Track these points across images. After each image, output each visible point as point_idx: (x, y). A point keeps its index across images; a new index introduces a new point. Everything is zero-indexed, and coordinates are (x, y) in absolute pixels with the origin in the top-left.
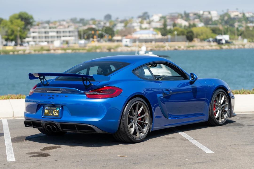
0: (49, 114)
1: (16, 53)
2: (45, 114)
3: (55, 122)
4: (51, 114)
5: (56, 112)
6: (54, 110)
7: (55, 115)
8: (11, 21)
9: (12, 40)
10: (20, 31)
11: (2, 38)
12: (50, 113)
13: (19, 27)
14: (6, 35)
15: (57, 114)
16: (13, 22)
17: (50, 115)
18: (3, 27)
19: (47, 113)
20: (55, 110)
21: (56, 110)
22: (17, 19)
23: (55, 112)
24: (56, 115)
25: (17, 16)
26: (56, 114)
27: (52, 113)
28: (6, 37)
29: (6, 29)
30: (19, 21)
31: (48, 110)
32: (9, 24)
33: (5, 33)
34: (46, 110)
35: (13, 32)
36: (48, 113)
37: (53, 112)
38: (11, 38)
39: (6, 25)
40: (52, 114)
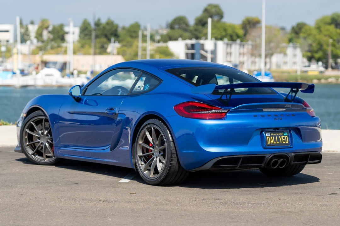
0: (274, 143)
1: (323, 81)
2: (268, 143)
3: (287, 154)
4: (277, 143)
5: (284, 138)
6: (280, 136)
7: (283, 143)
8: (319, 28)
9: (318, 60)
10: (333, 45)
11: (303, 56)
12: (275, 141)
13: (331, 37)
14: (309, 51)
15: (287, 142)
16: (322, 29)
18: (305, 38)
19: (271, 142)
20: (283, 137)
21: (283, 135)
22: (330, 24)
23: (283, 140)
24: (285, 143)
25: (329, 20)
26: (284, 141)
27: (279, 140)
28: (309, 54)
29: (310, 41)
30: (332, 28)
31: (271, 137)
32: (315, 32)
33: (307, 49)
34: (267, 138)
35: (321, 45)
36: (272, 141)
37: (281, 139)
38: (317, 55)
39: (309, 35)
40: (280, 142)
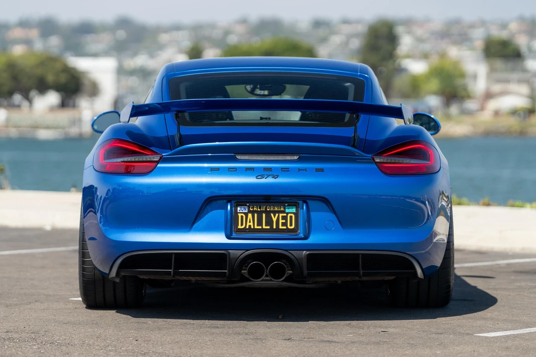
0: (256, 227)
2: (240, 227)
3: (286, 250)
4: (264, 227)
5: (285, 218)
6: (275, 212)
7: (281, 227)
12: (260, 223)
15: (291, 225)
17: (263, 231)
19: (248, 224)
20: (281, 215)
21: (284, 212)
23: (281, 221)
24: (285, 227)
26: (284, 224)
27: (269, 222)
31: (250, 216)
34: (240, 215)
36: (251, 224)
37: (275, 220)
40: (271, 226)
